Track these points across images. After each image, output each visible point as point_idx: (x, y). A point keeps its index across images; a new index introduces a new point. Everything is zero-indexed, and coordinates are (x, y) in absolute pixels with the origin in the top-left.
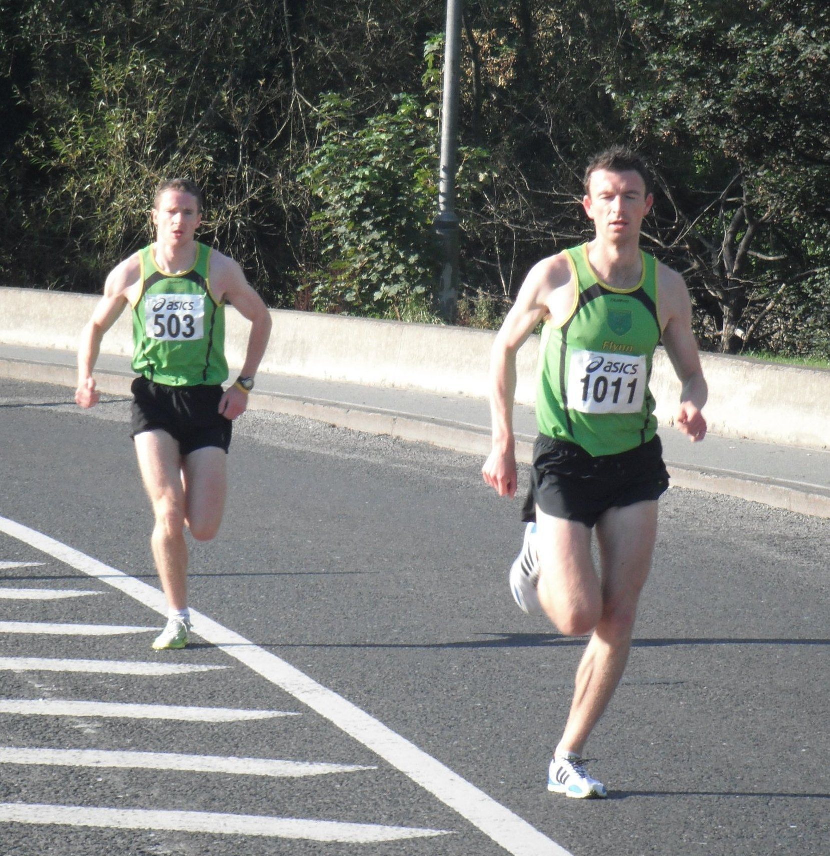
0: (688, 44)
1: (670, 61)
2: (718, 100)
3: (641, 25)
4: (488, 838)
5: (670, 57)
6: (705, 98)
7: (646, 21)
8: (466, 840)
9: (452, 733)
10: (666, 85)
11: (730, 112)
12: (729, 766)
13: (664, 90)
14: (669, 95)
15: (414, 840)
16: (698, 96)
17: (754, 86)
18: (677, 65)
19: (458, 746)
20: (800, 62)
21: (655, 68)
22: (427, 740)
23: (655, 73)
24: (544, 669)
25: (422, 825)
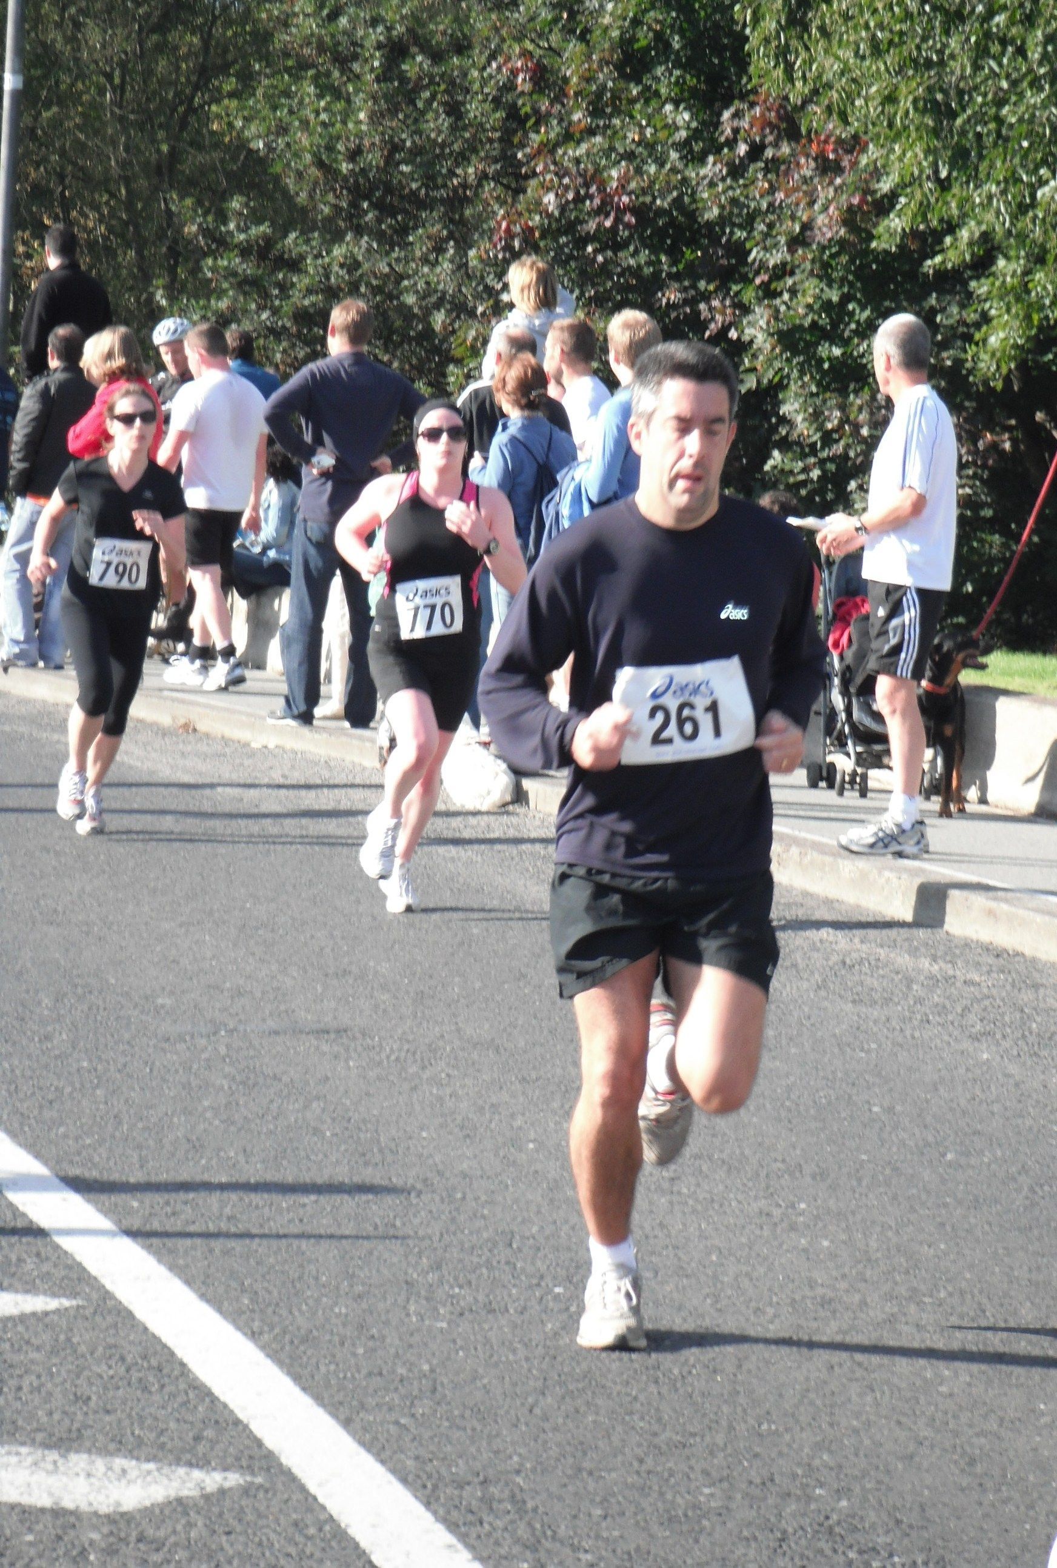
0: (245, 252)
1: (226, 268)
2: (275, 311)
3: (194, 228)
4: (130, 1314)
5: (226, 263)
6: (261, 308)
7: (200, 225)
8: (98, 1319)
9: (55, 1114)
10: (221, 294)
11: (288, 325)
13: (219, 298)
14: (223, 304)
15: (23, 1318)
16: (253, 306)
17: (313, 298)
18: (231, 273)
19: (66, 1136)
20: (361, 276)
21: (209, 275)
22: (22, 1124)
23: (211, 280)
24: (163, 1006)
25: (30, 1288)
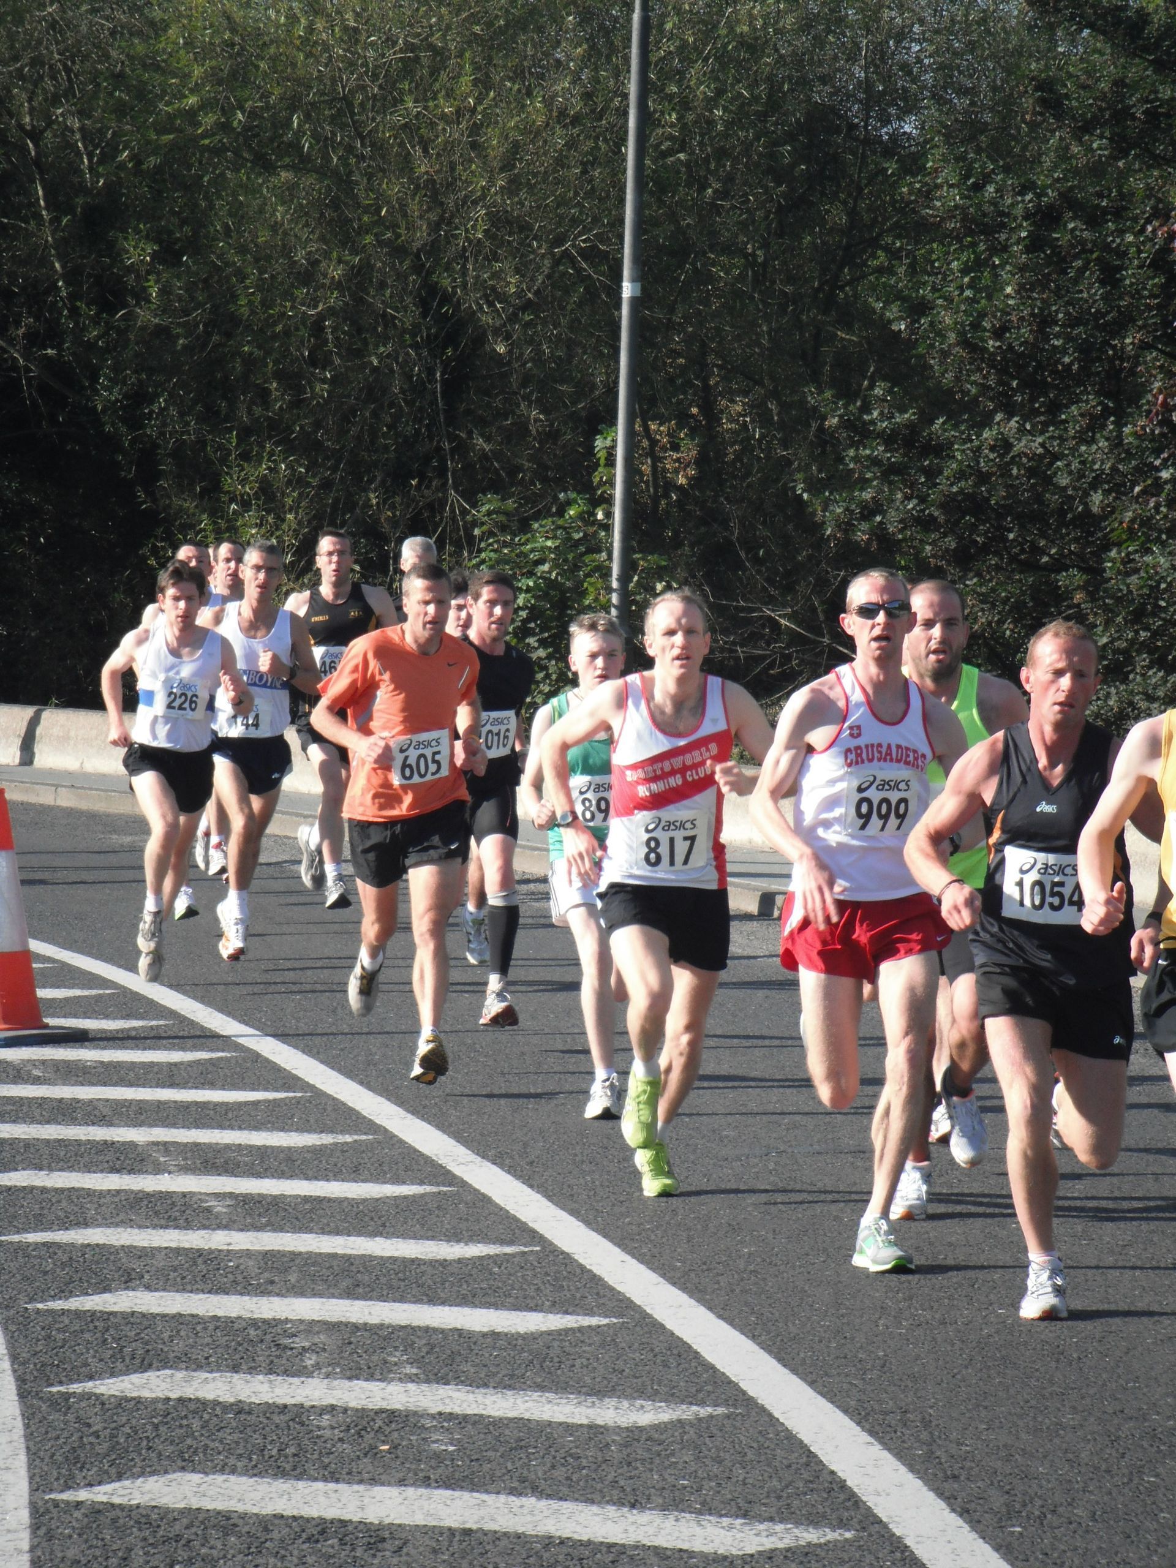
0: (889, 439)
1: (869, 456)
2: (923, 500)
3: (835, 420)
4: (663, 1326)
5: (868, 452)
6: (907, 498)
7: (841, 417)
8: (638, 1329)
9: (623, 1209)
10: (864, 483)
11: (936, 514)
12: (931, 1244)
13: (862, 489)
14: (867, 495)
15: (581, 1329)
16: (899, 496)
17: (963, 484)
18: (875, 462)
19: (630, 1223)
20: (1013, 457)
21: (852, 466)
22: (596, 1217)
23: (852, 471)
24: (727, 1137)
25: (590, 1313)
